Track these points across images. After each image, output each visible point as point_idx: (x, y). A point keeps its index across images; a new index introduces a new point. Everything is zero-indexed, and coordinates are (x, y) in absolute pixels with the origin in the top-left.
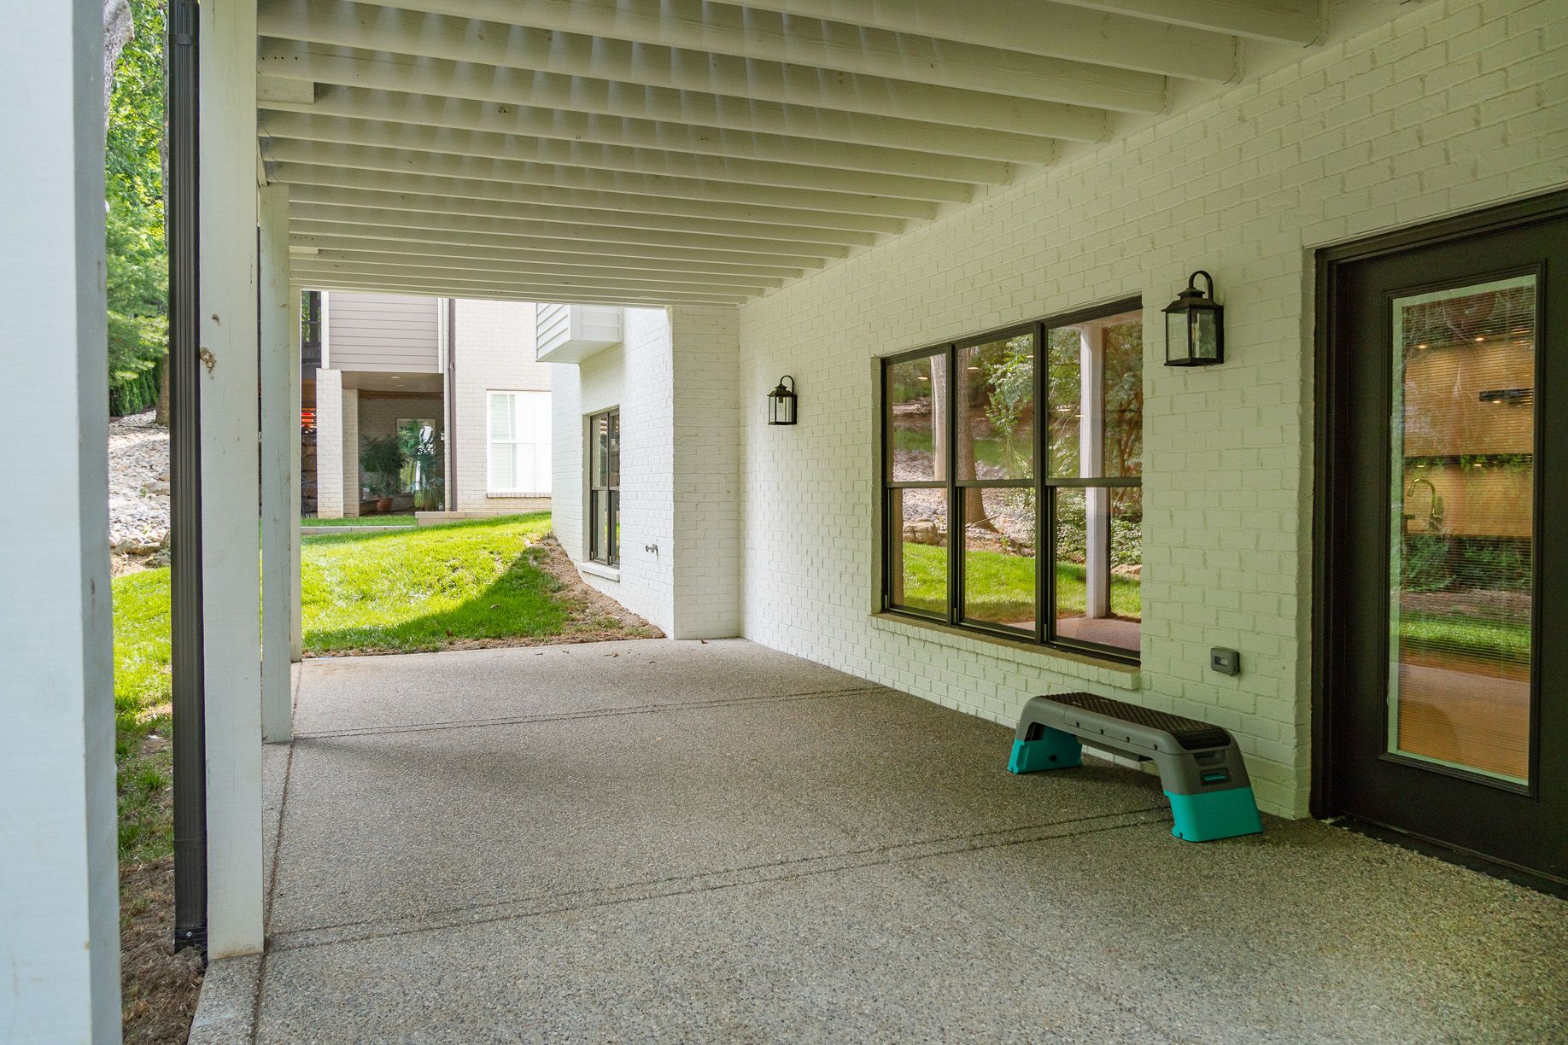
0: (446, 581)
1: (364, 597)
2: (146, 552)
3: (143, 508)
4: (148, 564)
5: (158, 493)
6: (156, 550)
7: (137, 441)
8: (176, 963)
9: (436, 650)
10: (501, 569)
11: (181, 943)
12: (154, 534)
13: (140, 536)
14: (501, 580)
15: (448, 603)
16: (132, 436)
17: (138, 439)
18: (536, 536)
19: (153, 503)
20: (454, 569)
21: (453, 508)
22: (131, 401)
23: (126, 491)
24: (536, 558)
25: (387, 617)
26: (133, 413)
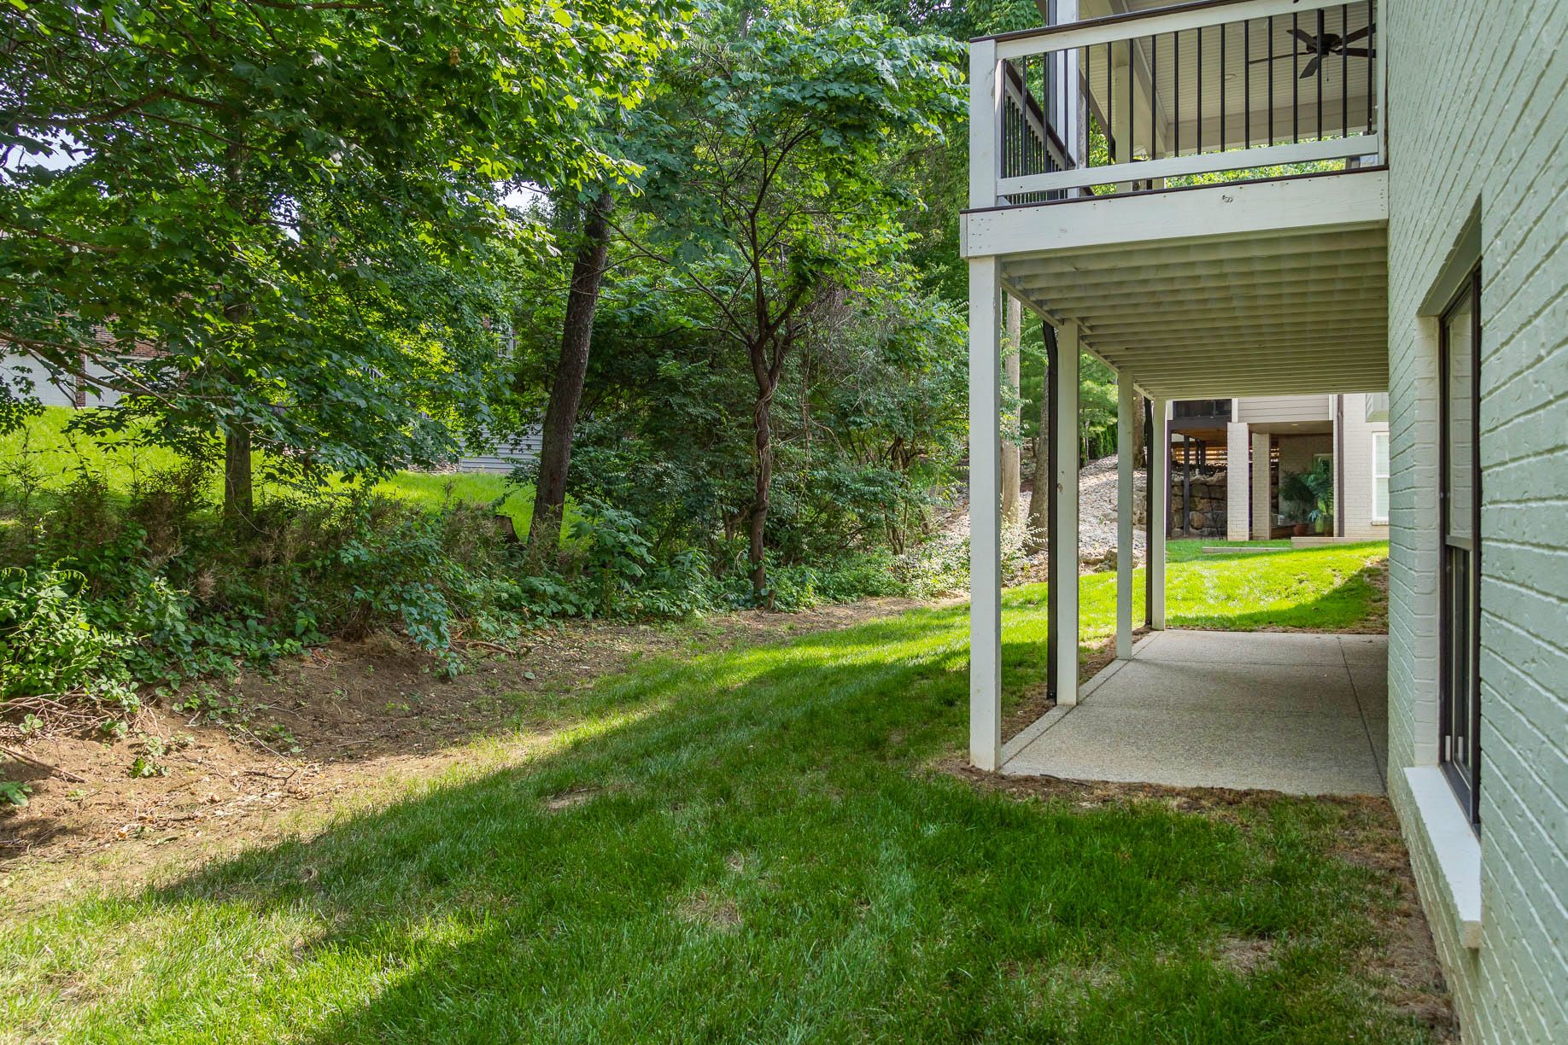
0: (1293, 589)
1: (1229, 597)
2: (1095, 563)
3: (1099, 532)
4: (1096, 570)
5: (1112, 521)
6: (1101, 561)
7: (1104, 480)
8: (1047, 702)
9: (1251, 631)
10: (1338, 582)
11: (1049, 697)
12: (1101, 551)
13: (1092, 551)
14: (1335, 591)
15: (1287, 605)
16: (1101, 476)
17: (1103, 478)
18: (1377, 559)
19: (1106, 529)
20: (1301, 582)
21: (1341, 534)
22: (1105, 447)
23: (1092, 519)
24: (1369, 576)
25: (1233, 610)
26: (1106, 456)
